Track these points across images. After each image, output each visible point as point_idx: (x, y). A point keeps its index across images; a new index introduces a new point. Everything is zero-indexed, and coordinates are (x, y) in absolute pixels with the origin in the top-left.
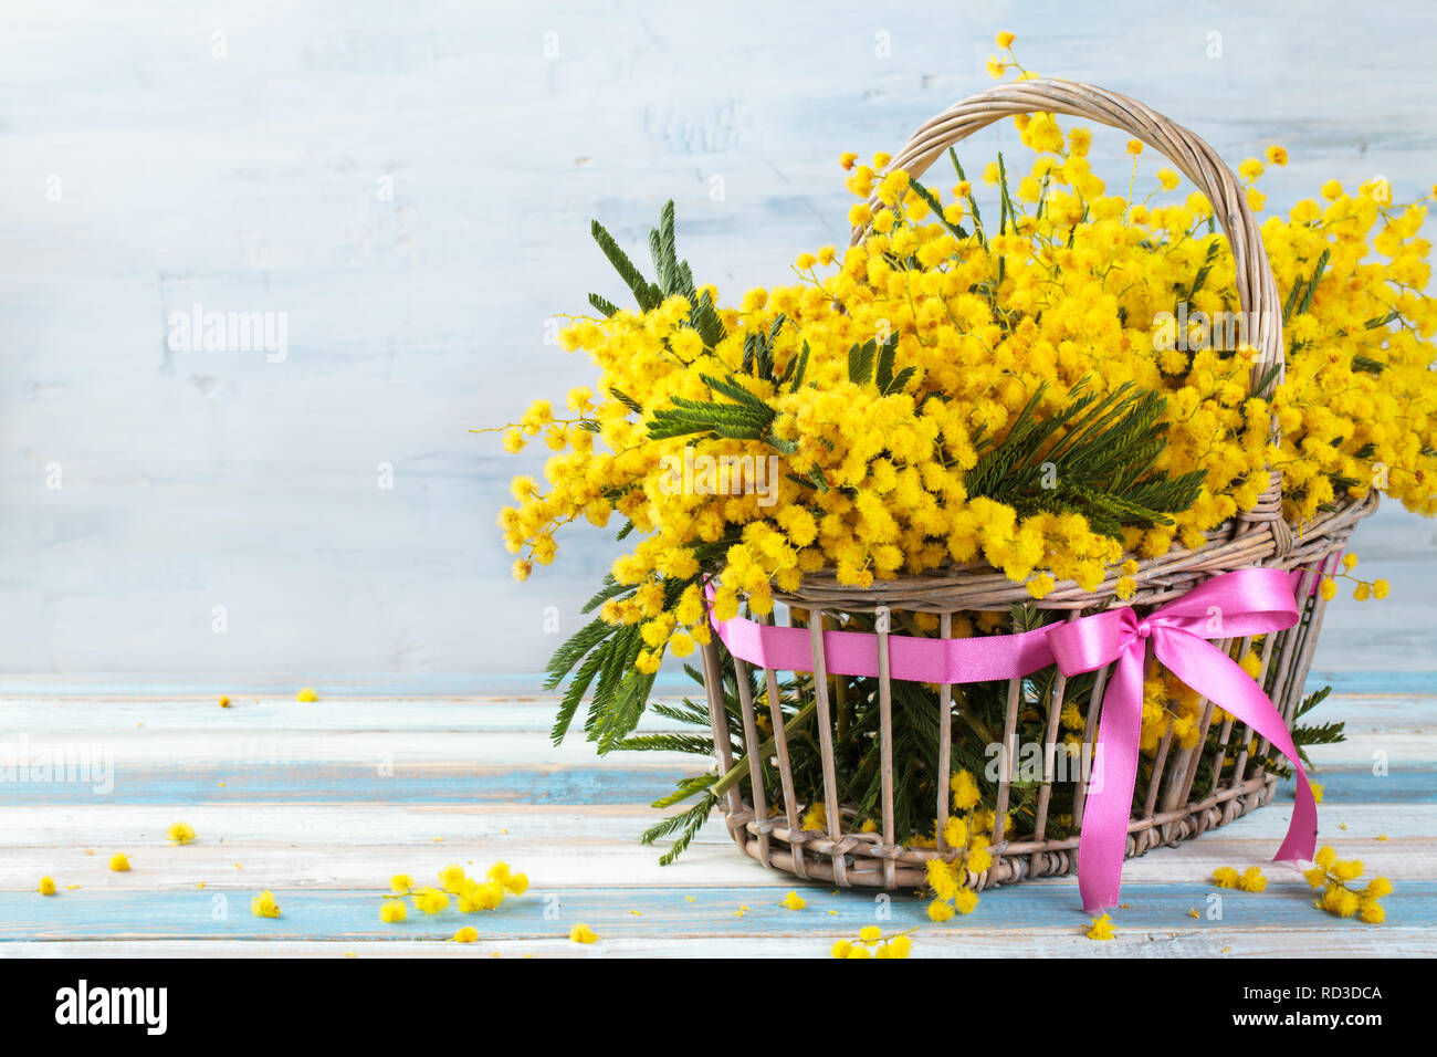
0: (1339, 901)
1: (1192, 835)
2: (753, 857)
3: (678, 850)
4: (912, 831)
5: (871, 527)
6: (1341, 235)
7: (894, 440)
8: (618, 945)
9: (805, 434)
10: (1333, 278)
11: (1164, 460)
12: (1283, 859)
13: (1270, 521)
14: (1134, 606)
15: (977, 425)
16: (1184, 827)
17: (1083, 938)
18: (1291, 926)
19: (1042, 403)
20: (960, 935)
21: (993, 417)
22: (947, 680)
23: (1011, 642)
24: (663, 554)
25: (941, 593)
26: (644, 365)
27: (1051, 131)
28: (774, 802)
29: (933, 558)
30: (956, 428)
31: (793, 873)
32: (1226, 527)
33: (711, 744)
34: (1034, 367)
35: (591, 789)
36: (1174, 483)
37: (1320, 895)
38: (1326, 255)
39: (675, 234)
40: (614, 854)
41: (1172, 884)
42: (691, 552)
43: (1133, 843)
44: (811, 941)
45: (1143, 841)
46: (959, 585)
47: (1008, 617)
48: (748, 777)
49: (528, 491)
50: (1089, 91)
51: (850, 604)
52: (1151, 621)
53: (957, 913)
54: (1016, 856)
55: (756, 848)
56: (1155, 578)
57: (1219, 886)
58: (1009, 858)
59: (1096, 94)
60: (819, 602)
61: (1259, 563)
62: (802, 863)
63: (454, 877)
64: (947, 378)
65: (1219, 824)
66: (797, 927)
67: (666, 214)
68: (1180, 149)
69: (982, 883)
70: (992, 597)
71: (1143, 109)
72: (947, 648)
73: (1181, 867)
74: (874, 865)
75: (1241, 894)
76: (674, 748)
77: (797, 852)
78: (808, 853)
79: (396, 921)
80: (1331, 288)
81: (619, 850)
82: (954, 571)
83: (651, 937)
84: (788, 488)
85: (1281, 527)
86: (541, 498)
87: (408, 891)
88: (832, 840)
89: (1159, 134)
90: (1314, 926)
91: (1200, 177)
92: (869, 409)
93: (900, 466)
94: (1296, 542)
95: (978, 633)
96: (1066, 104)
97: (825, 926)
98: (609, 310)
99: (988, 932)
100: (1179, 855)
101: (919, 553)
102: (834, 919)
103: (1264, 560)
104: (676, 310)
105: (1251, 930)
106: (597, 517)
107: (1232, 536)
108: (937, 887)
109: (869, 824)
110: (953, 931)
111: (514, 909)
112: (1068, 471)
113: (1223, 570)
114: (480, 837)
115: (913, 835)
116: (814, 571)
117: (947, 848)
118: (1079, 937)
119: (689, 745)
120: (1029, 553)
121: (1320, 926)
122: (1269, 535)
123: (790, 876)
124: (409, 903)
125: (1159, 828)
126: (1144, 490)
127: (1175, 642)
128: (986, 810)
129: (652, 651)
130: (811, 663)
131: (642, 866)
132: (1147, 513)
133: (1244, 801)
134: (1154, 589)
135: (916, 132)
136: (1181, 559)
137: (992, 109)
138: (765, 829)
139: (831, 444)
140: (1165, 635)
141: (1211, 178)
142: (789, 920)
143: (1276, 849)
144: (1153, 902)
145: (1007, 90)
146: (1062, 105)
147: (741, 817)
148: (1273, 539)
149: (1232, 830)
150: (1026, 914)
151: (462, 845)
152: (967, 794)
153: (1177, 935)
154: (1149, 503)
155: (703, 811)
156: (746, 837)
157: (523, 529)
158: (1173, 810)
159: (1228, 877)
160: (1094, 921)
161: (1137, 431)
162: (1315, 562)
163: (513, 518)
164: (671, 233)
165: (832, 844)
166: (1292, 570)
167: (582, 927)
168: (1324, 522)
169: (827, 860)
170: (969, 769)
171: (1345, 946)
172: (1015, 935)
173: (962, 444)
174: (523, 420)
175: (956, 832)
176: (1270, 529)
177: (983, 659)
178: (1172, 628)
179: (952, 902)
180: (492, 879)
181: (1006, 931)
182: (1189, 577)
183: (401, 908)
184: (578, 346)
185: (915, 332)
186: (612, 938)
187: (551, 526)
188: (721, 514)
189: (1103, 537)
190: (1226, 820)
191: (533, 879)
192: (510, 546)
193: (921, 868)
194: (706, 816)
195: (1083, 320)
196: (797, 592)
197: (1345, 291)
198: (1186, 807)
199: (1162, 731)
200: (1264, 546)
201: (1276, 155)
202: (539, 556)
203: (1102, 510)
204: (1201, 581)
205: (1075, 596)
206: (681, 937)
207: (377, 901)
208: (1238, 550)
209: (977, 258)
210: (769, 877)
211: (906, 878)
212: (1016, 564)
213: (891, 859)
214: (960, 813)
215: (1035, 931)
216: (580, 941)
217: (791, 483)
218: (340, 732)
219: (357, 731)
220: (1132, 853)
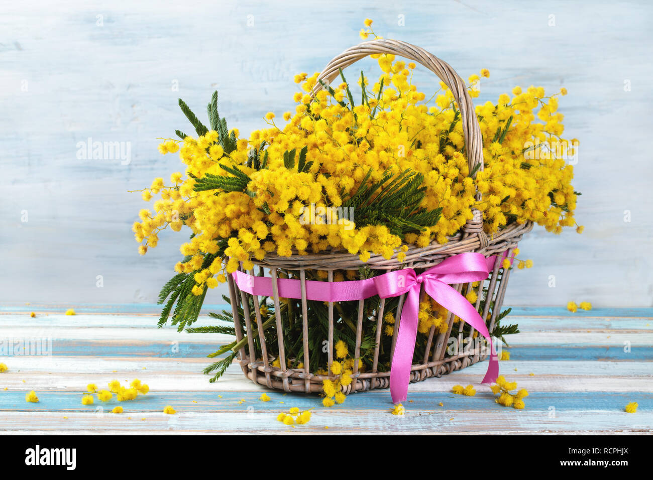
0: (505, 399)
1: (447, 373)
2: (251, 380)
3: (218, 375)
4: (320, 368)
5: (292, 231)
6: (522, 111)
7: (300, 192)
8: (184, 415)
9: (259, 189)
10: (516, 129)
11: (424, 203)
12: (486, 382)
13: (478, 233)
14: (415, 269)
15: (342, 187)
16: (443, 369)
17: (390, 414)
18: (483, 410)
19: (370, 178)
20: (336, 412)
21: (348, 184)
22: (331, 300)
23: (359, 283)
24: (203, 243)
25: (327, 261)
26: (202, 162)
27: (386, 62)
28: (258, 355)
29: (323, 246)
30: (331, 188)
31: (266, 386)
32: (458, 235)
33: (234, 330)
34: (368, 162)
35: (187, 351)
36: (428, 213)
37: (497, 397)
38: (511, 118)
39: (218, 105)
40: (191, 378)
41: (435, 392)
42: (216, 242)
43: (419, 375)
44: (269, 414)
45: (424, 374)
46: (335, 258)
47: (357, 272)
48: (248, 344)
49: (147, 215)
50: (401, 44)
51: (288, 266)
52: (423, 275)
53: (336, 403)
54: (365, 379)
55: (251, 375)
56: (423, 257)
57: (455, 393)
58: (361, 380)
59: (404, 45)
60: (275, 265)
61: (473, 251)
62: (270, 382)
63: (115, 385)
64: (329, 167)
65: (460, 368)
66: (264, 408)
67: (214, 97)
68: (439, 69)
69: (349, 391)
70: (349, 263)
71: (424, 51)
72: (331, 286)
73: (440, 386)
74: (300, 382)
75: (464, 397)
76: (218, 332)
77: (268, 376)
78: (273, 377)
79: (89, 404)
80: (515, 133)
81: (193, 376)
82: (333, 252)
83: (200, 412)
84: (258, 214)
85: (483, 235)
86: (152, 219)
87: (94, 391)
88: (282, 371)
89: (430, 62)
90: (493, 410)
91: (448, 81)
92: (288, 178)
93: (305, 203)
94: (490, 243)
95: (346, 279)
96: (391, 50)
97: (278, 408)
98: (183, 136)
99: (349, 411)
100: (440, 381)
101: (317, 244)
102: (281, 405)
103: (476, 250)
104: (212, 136)
105: (465, 411)
106: (176, 227)
107: (461, 239)
108: (326, 391)
109: (301, 365)
110: (333, 411)
111: (142, 400)
112: (382, 208)
113: (456, 253)
114: (133, 371)
115: (319, 370)
116: (271, 251)
117: (332, 375)
118: (388, 414)
119: (224, 330)
120: (358, 241)
121: (495, 410)
122: (477, 239)
123: (265, 387)
124: (95, 397)
125: (431, 368)
126: (416, 216)
127: (434, 285)
128: (351, 358)
129: (199, 285)
130: (272, 292)
131: (202, 383)
132: (416, 227)
133: (472, 358)
134: (425, 261)
135: (329, 63)
136: (436, 248)
137: (361, 52)
138: (254, 367)
139: (272, 193)
140: (429, 281)
141: (452, 82)
142: (262, 406)
143: (482, 379)
144: (425, 400)
145: (368, 44)
146: (390, 50)
147: (245, 362)
148: (479, 240)
149: (465, 371)
150: (367, 404)
151: (125, 374)
152: (342, 350)
153: (432, 413)
154: (417, 222)
155: (229, 360)
156: (248, 370)
157: (144, 232)
158: (437, 361)
159: (459, 390)
160: (395, 406)
161: (411, 190)
162: (502, 252)
163: (139, 227)
164: (216, 105)
165: (282, 372)
166: (491, 255)
167: (169, 407)
168: (504, 234)
169: (280, 380)
170: (344, 341)
171: (505, 418)
172: (360, 413)
173: (334, 195)
174: (152, 187)
175: (336, 367)
176: (478, 236)
177: (346, 291)
178: (432, 279)
179: (334, 397)
180: (133, 387)
181: (357, 411)
182: (440, 256)
183: (91, 398)
184: (167, 152)
185: (318, 147)
186: (183, 412)
187: (156, 231)
188: (230, 225)
189: (394, 236)
190: (463, 366)
191: (151, 387)
192: (138, 239)
193: (320, 383)
194: (231, 361)
195: (390, 142)
196: (263, 260)
197: (522, 135)
198: (443, 360)
199: (429, 324)
200: (474, 243)
201: (485, 73)
202: (150, 243)
203: (395, 225)
204: (446, 257)
205: (388, 264)
206: (213, 412)
207: (81, 396)
208: (462, 245)
209: (348, 116)
210: (256, 388)
211: (315, 388)
212: (353, 247)
213: (308, 379)
214: (340, 360)
215: (370, 411)
216: (168, 413)
217: (260, 212)
218: (81, 327)
219: (89, 327)
220: (419, 379)
